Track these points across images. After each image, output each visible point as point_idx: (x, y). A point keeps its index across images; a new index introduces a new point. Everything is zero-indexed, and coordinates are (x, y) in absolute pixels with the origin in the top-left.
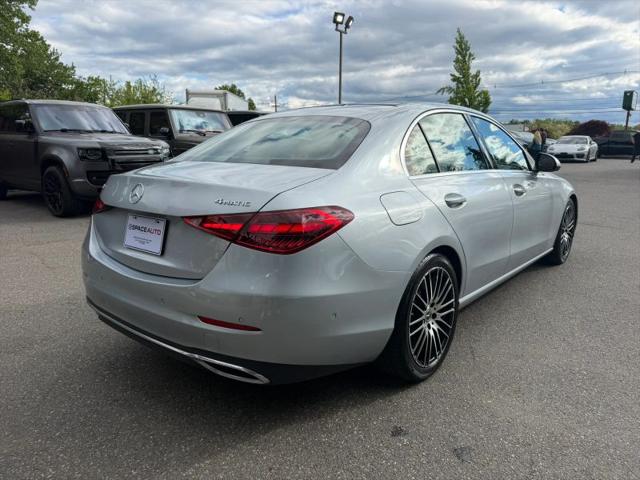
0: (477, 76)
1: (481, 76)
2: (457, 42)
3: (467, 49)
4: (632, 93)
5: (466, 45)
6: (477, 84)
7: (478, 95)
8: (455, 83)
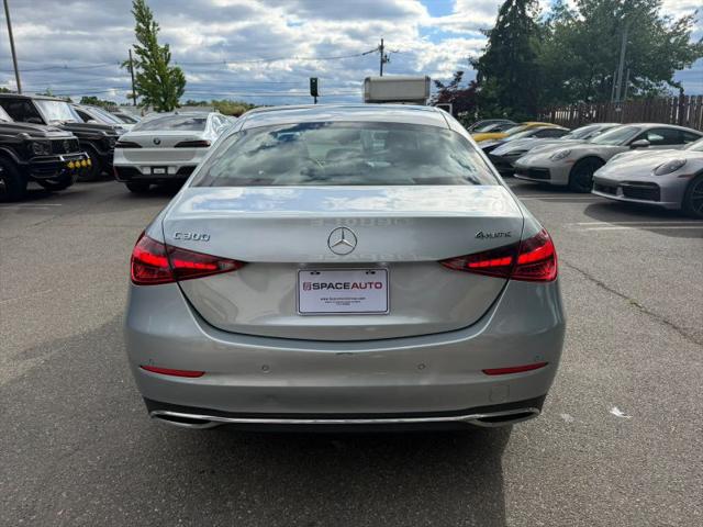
0: (166, 49)
1: (171, 50)
2: (136, 7)
3: (150, 17)
4: (316, 80)
5: (147, 12)
6: (168, 60)
7: (171, 73)
8: (140, 56)
